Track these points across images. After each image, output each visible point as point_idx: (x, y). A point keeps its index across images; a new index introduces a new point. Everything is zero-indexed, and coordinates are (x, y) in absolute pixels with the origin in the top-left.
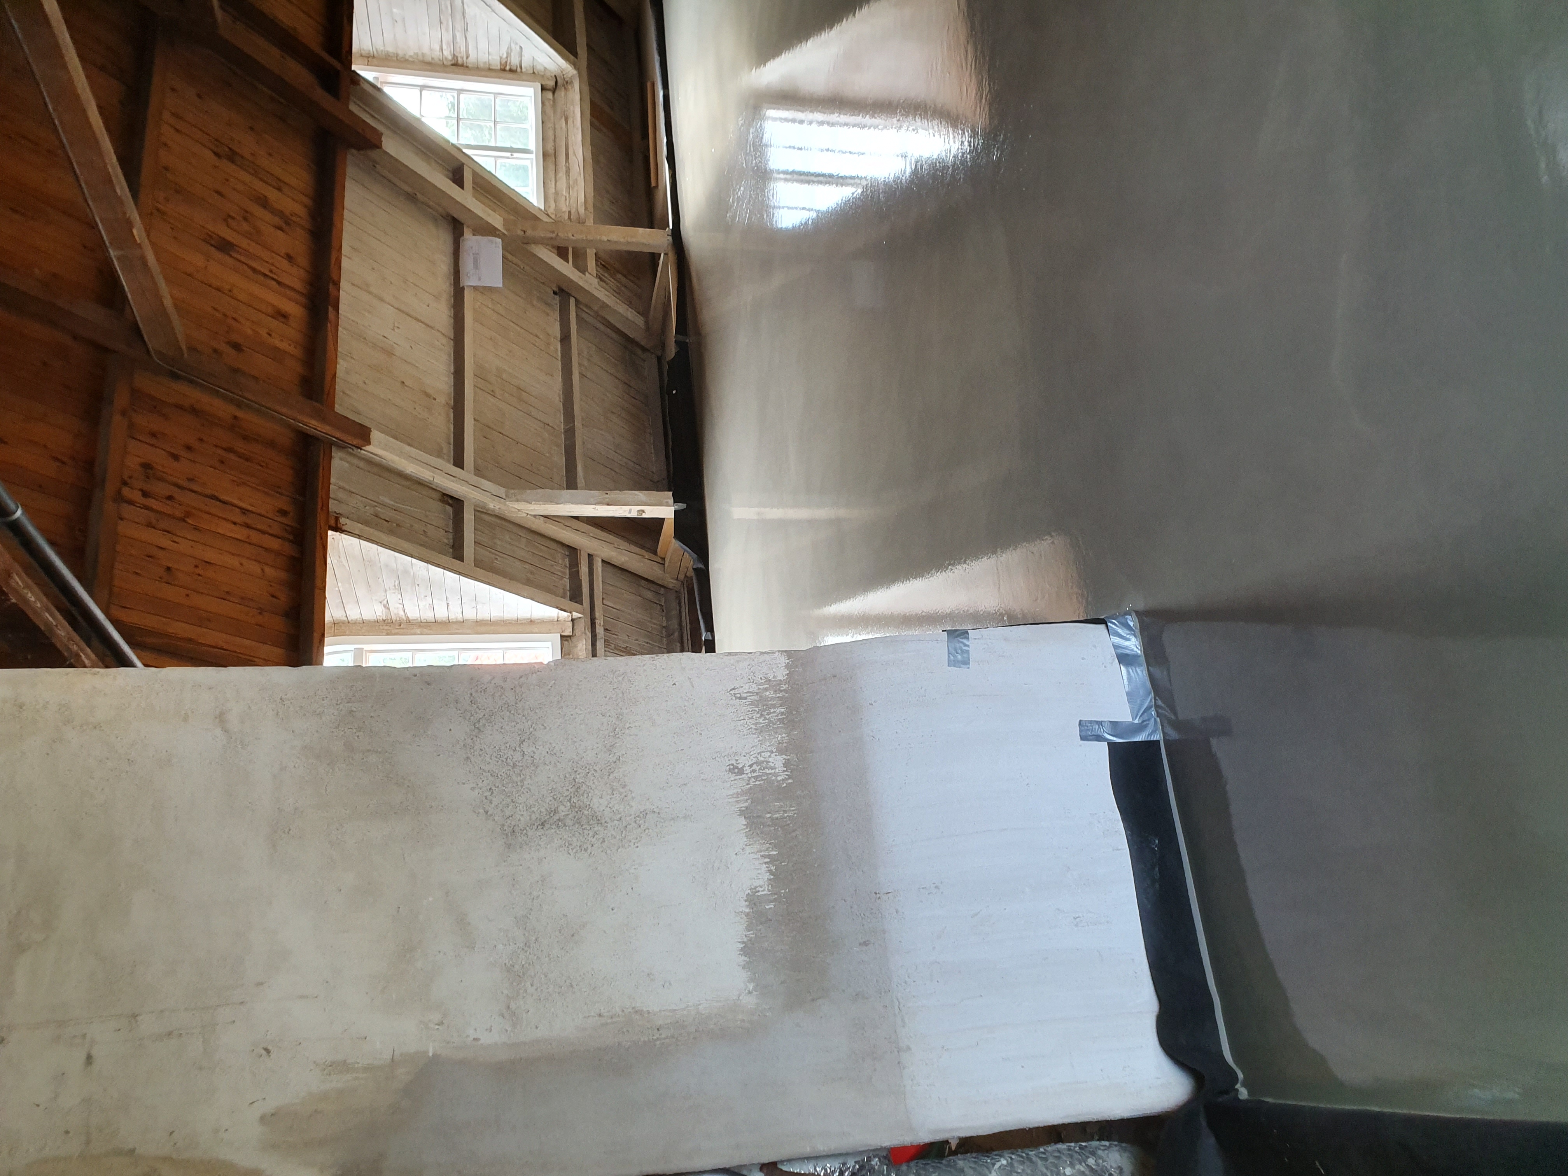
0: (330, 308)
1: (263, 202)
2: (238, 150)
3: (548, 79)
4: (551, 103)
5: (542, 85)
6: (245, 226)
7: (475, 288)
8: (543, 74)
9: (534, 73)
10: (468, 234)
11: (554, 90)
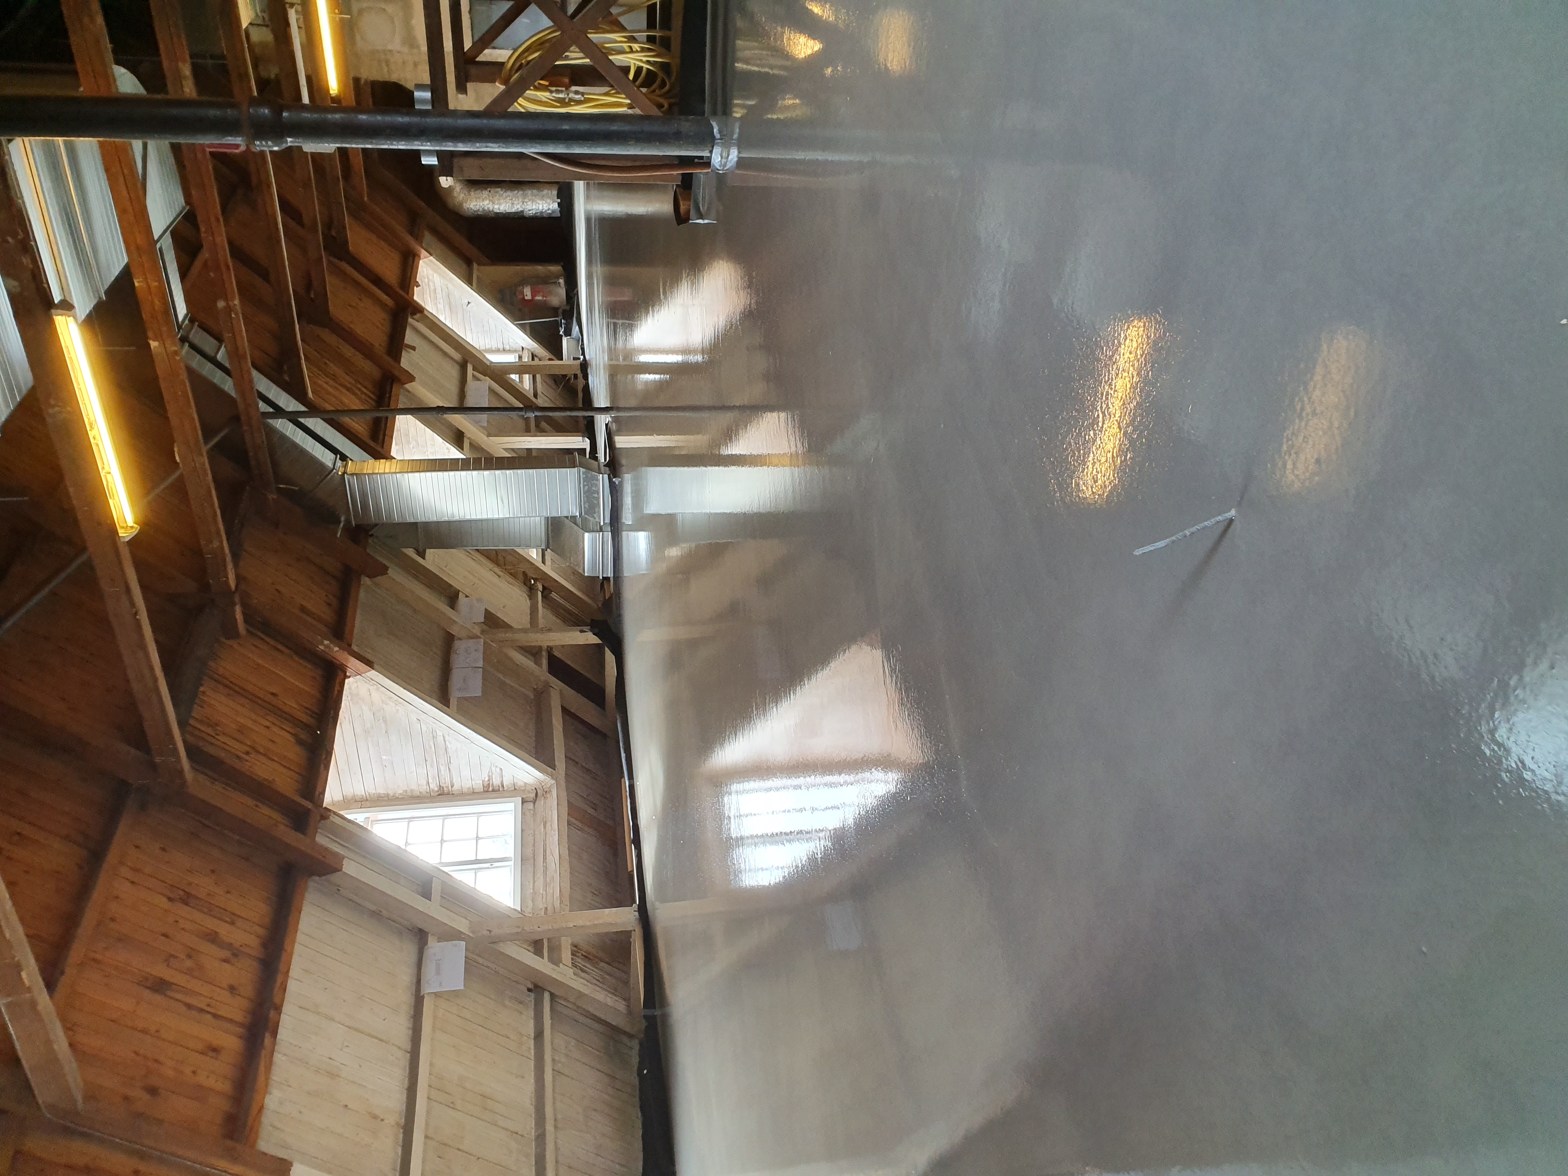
0: (267, 1035)
1: (213, 938)
2: (193, 892)
3: (529, 792)
4: (532, 812)
5: (522, 798)
6: (189, 963)
7: (437, 995)
8: (524, 789)
9: (515, 789)
10: (432, 941)
11: (534, 802)
